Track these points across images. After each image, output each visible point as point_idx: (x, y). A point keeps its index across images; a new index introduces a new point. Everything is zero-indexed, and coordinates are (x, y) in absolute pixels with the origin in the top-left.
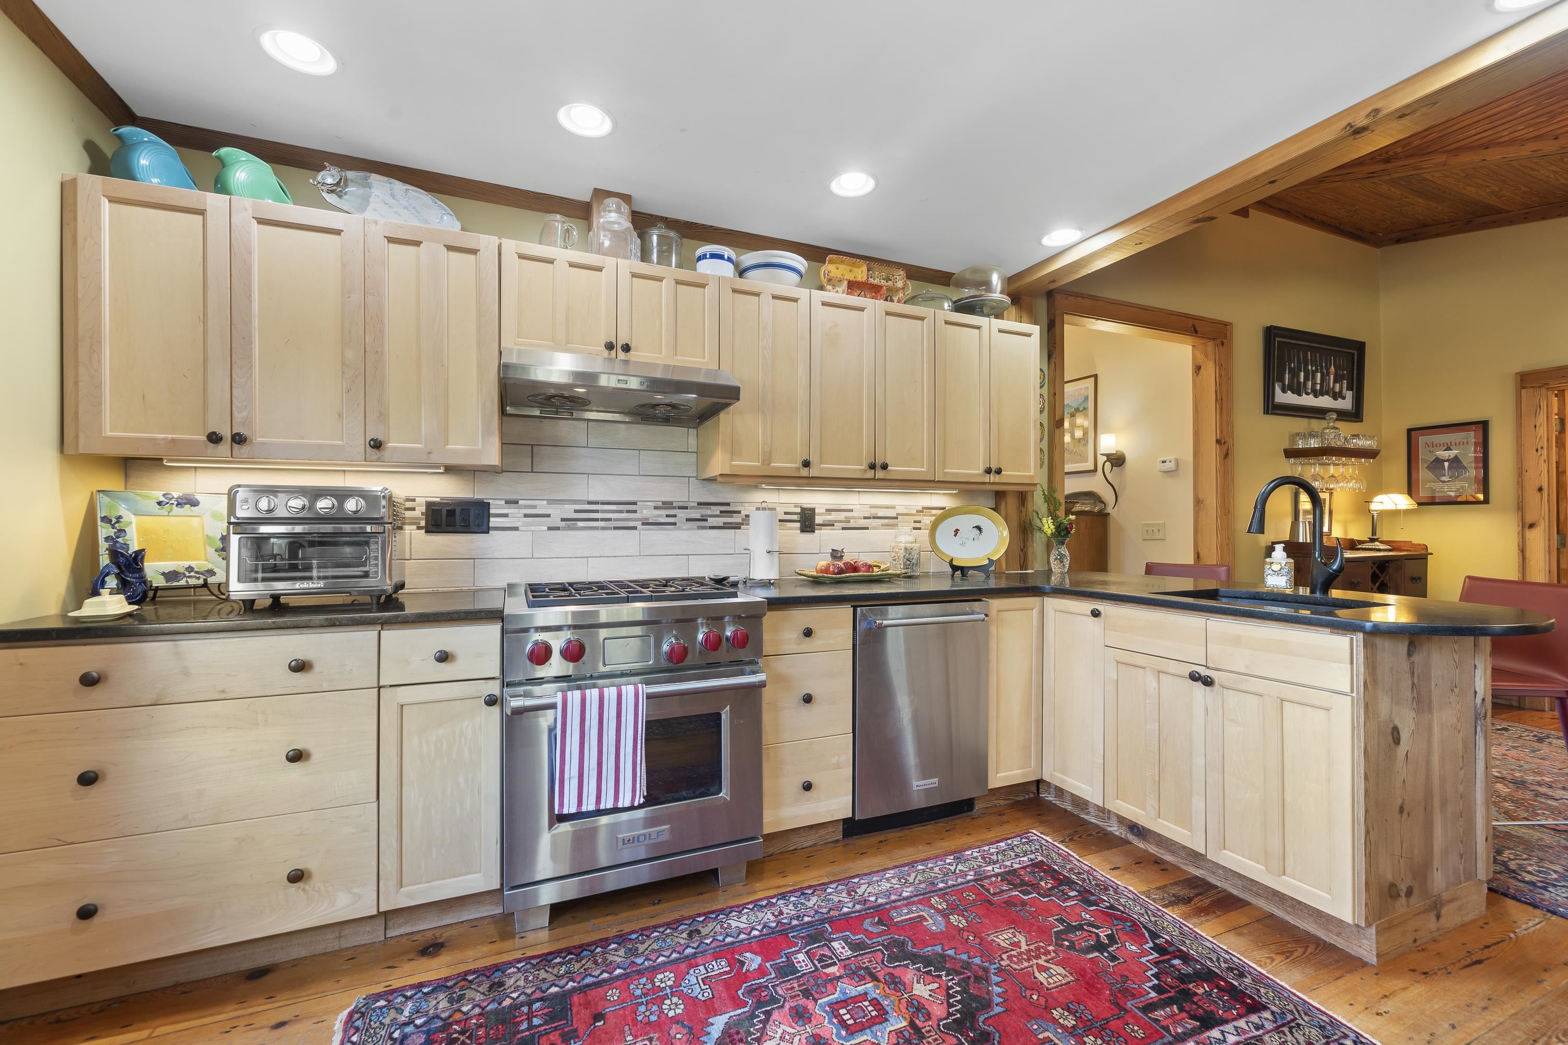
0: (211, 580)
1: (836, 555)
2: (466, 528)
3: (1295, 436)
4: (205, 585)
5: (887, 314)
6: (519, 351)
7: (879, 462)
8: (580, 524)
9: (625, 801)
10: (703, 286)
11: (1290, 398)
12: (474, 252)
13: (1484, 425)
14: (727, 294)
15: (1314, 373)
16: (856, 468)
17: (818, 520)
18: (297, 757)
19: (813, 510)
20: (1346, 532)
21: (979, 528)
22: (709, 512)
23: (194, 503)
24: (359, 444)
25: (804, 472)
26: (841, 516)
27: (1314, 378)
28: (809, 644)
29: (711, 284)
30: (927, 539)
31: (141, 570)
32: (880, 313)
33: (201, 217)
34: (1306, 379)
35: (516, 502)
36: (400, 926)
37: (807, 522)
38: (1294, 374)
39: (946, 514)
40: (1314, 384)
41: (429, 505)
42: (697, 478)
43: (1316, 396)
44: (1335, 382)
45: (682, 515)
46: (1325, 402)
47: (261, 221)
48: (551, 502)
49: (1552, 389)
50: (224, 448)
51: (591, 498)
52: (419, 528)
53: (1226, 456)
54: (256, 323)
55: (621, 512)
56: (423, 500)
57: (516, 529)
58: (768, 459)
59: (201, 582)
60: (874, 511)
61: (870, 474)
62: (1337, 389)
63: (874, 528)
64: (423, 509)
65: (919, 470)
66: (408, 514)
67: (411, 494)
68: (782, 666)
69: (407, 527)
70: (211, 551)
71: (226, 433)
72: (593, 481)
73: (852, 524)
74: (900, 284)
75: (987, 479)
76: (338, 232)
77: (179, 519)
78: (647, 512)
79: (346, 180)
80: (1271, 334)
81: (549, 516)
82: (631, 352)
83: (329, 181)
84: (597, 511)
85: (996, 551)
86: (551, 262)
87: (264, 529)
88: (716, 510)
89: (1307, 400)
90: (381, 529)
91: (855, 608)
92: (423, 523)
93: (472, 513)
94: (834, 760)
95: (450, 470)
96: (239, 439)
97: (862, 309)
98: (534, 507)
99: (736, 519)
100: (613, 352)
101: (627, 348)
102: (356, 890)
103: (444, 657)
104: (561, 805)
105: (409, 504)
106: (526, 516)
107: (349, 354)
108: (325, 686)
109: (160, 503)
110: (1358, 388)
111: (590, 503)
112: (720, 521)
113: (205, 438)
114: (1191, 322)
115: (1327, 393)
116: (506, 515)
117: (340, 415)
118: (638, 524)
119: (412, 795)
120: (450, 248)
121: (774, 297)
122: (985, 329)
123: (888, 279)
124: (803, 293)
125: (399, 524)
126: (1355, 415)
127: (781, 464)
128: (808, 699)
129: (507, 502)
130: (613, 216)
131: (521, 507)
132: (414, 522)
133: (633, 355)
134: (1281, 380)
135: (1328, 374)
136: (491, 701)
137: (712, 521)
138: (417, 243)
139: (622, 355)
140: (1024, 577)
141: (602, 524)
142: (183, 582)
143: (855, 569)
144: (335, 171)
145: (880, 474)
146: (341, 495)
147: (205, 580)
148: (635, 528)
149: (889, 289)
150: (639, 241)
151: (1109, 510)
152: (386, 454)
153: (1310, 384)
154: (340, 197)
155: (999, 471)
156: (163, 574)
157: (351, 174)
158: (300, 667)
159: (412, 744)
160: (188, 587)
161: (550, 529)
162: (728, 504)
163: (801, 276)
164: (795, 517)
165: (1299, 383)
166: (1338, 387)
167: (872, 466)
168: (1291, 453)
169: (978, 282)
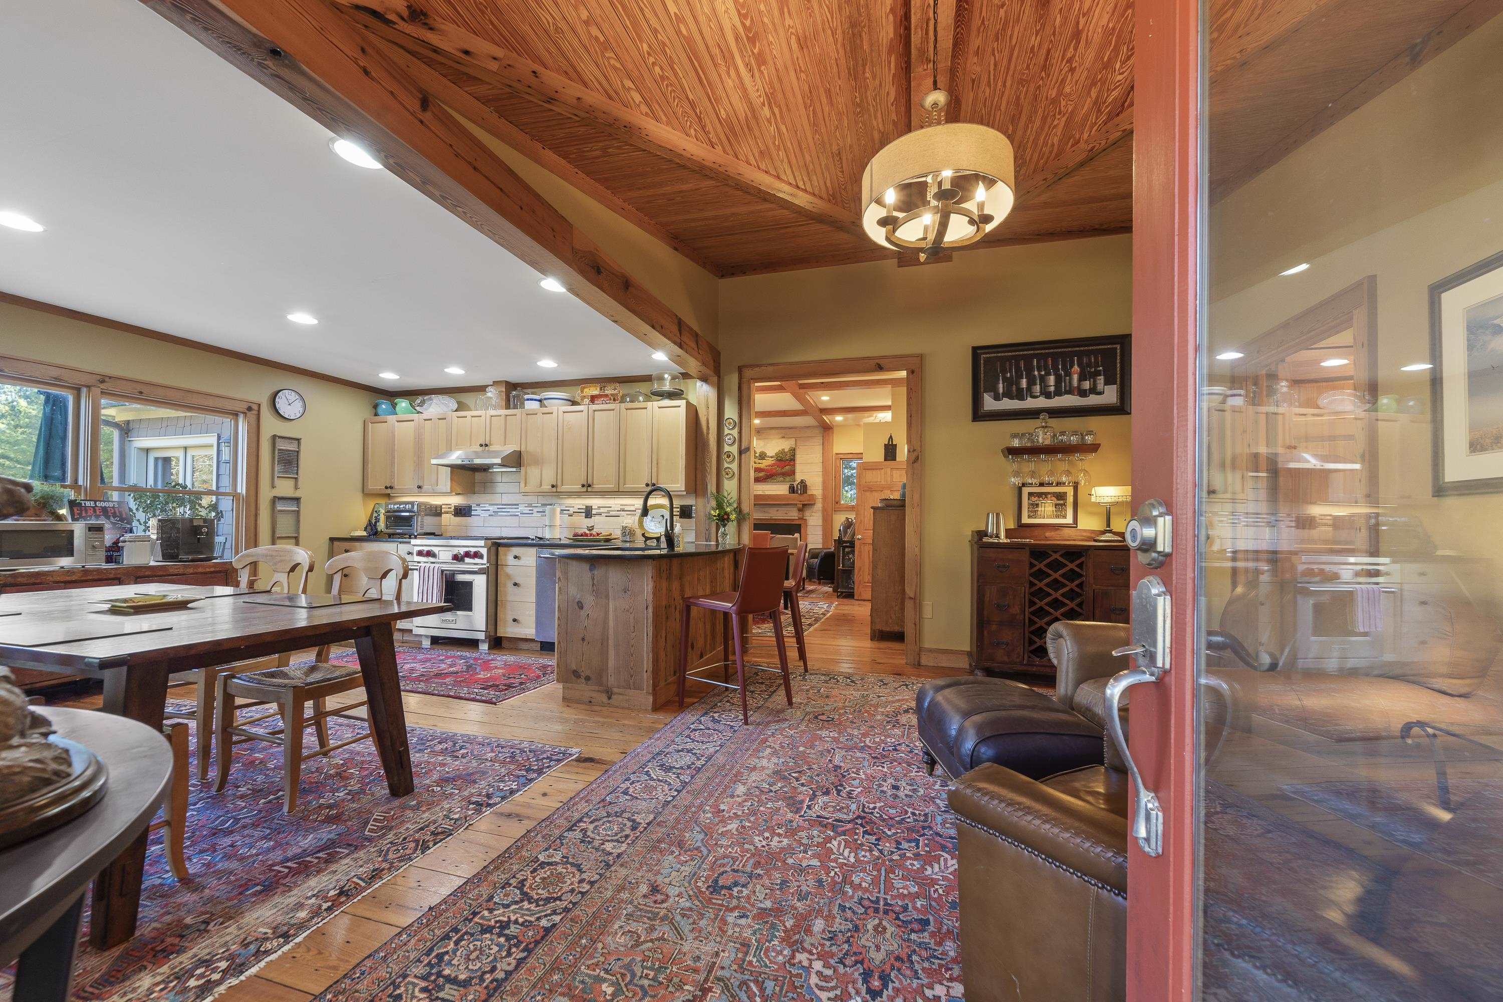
1: (589, 528)
2: (464, 515)
3: (1013, 437)
5: (594, 411)
7: (585, 484)
8: (500, 514)
10: (516, 415)
11: (1005, 403)
12: (445, 419)
15: (1044, 379)
16: (577, 487)
17: (594, 512)
19: (589, 506)
24: (416, 487)
25: (554, 490)
26: (606, 510)
27: (1045, 383)
28: (517, 562)
29: (518, 414)
32: (591, 412)
34: (1031, 385)
35: (477, 505)
37: (588, 512)
38: (1013, 383)
40: (1045, 388)
41: (451, 507)
43: (1049, 398)
44: (1082, 381)
45: (535, 510)
46: (1068, 399)
48: (489, 505)
50: (389, 490)
51: (501, 503)
56: (453, 505)
57: (484, 515)
58: (540, 485)
60: (623, 508)
61: (584, 489)
65: (611, 486)
68: (508, 570)
69: (447, 514)
72: (502, 495)
73: (612, 513)
76: (414, 421)
80: (976, 353)
81: (489, 510)
82: (490, 446)
83: (419, 402)
84: (504, 508)
86: (466, 417)
91: (538, 549)
92: (453, 513)
93: (467, 509)
94: (528, 613)
95: (450, 494)
96: (391, 487)
97: (582, 411)
98: (486, 507)
101: (487, 445)
106: (482, 510)
107: (415, 459)
110: (1121, 380)
113: (384, 487)
115: (1071, 391)
116: (478, 511)
121: (543, 414)
123: (614, 389)
126: (1120, 405)
127: (544, 487)
128: (515, 584)
130: (490, 394)
131: (481, 507)
132: (450, 513)
134: (993, 389)
135: (1069, 374)
148: (518, 515)
149: (612, 395)
152: (423, 490)
153: (1038, 389)
155: (654, 485)
157: (426, 397)
164: (582, 511)
165: (1021, 390)
166: (1086, 385)
167: (583, 486)
168: (1012, 452)
169: (661, 379)
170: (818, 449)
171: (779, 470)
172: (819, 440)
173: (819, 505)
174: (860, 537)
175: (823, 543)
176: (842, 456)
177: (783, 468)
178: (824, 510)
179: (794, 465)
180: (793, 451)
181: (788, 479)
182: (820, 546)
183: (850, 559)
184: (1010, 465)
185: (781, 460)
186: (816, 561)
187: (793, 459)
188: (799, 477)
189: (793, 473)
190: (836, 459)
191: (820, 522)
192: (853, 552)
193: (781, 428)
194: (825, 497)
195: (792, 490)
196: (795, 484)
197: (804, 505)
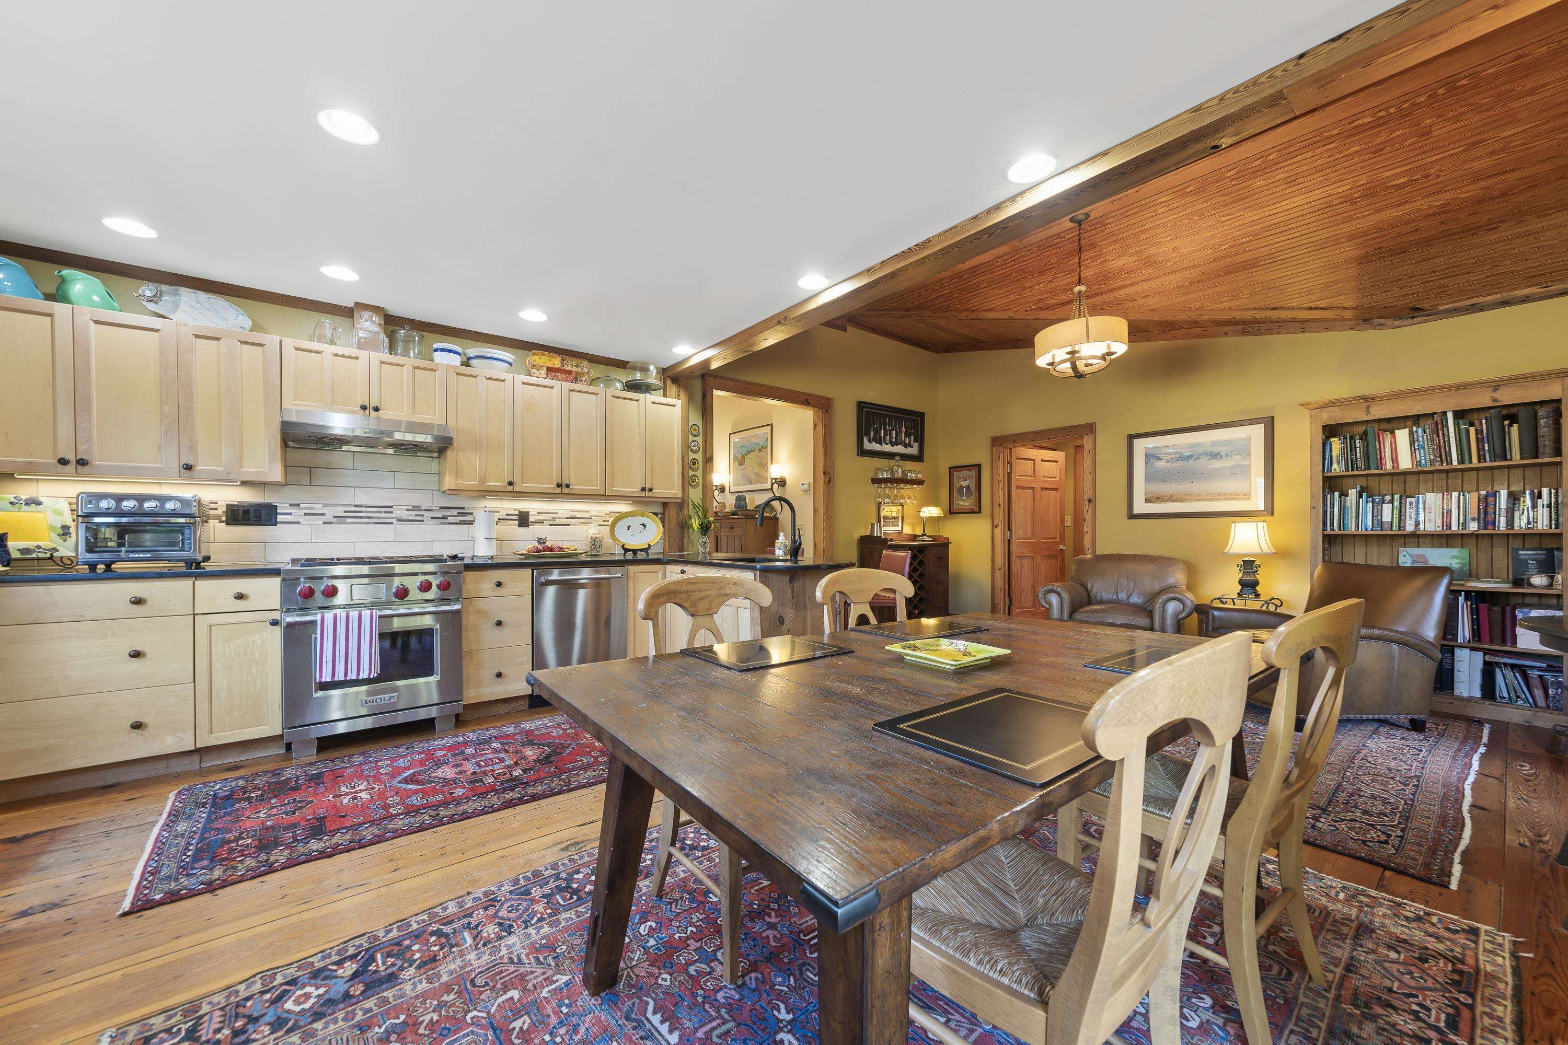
0: (55, 554)
1: (540, 541)
2: (258, 522)
3: (877, 470)
4: (51, 558)
5: (570, 390)
6: (298, 412)
7: (564, 482)
8: (348, 520)
9: (364, 675)
10: (435, 370)
11: (875, 446)
12: (262, 345)
13: (979, 466)
14: (452, 377)
15: (891, 431)
16: (549, 487)
17: (531, 519)
18: (136, 655)
19: (528, 513)
20: (914, 530)
21: (644, 525)
22: (449, 513)
23: (39, 503)
24: (175, 466)
25: (510, 488)
26: (550, 517)
27: (891, 434)
28: (499, 592)
29: (440, 369)
30: (608, 532)
31: (6, 546)
32: (565, 390)
33: (49, 318)
34: (885, 434)
35: (298, 505)
36: (211, 760)
37: (523, 520)
38: (877, 432)
39: (622, 516)
40: (891, 438)
41: (228, 506)
42: (439, 491)
43: (892, 445)
44: (906, 437)
45: (428, 515)
46: (899, 449)
47: (96, 322)
48: (325, 505)
49: (1006, 448)
50: (70, 468)
51: (356, 503)
52: (221, 522)
53: (830, 481)
54: (94, 388)
55: (381, 512)
56: (224, 504)
57: (298, 523)
58: (483, 479)
59: (48, 555)
60: (574, 514)
61: (558, 490)
62: (907, 441)
63: (574, 525)
64: (224, 509)
65: (596, 488)
66: (212, 512)
67: (214, 499)
68: (481, 604)
69: (211, 521)
70: (54, 536)
71: (71, 457)
72: (358, 491)
73: (557, 522)
74: (586, 370)
75: (643, 494)
76: (157, 331)
77: (27, 515)
78: (398, 513)
79: (161, 292)
80: (862, 406)
81: (324, 514)
82: (381, 412)
83: (148, 293)
84: (362, 512)
85: (654, 539)
86: (320, 353)
87: (97, 520)
88: (455, 512)
89: (886, 448)
90: (192, 521)
91: (533, 571)
92: (224, 519)
93: (263, 512)
94: (519, 660)
95: (244, 483)
96: (82, 463)
97: (552, 387)
98: (313, 509)
99: (469, 518)
100: (367, 412)
101: (376, 409)
102: (179, 735)
103: (240, 597)
104: (321, 677)
105: (212, 506)
106: (306, 514)
107: (166, 409)
108: (156, 614)
109: (12, 503)
110: (920, 440)
111: (356, 506)
112: (458, 519)
113: (55, 462)
114: (805, 397)
115: (900, 444)
116: (290, 514)
117: (160, 448)
118: (394, 521)
119: (218, 678)
120: (242, 342)
121: (487, 378)
122: (642, 402)
123: (578, 366)
124: (508, 377)
125: (205, 518)
126: (919, 458)
127: (492, 483)
128: (499, 623)
129: (291, 505)
130: (367, 325)
131: (302, 509)
132: (217, 518)
133: (383, 414)
134: (868, 434)
135: (901, 432)
136: (275, 623)
137: (451, 519)
138: (218, 339)
139: (373, 413)
140: (682, 556)
141: (366, 520)
142: (34, 555)
143: (551, 549)
144: (152, 286)
145: (565, 490)
146: (141, 499)
147: (52, 555)
148: (392, 523)
149: (577, 373)
150: (387, 340)
151: (778, 516)
152: (194, 473)
153: (888, 438)
154: (156, 303)
155: (651, 490)
156: (18, 550)
157: (164, 288)
158: (138, 601)
159: (218, 649)
160: (38, 559)
161: (324, 523)
162: (463, 508)
163: (511, 364)
164: (514, 517)
165: (880, 437)
166: (907, 440)
167: (559, 486)
168: (875, 481)
169: (644, 369)
184: (874, 489)
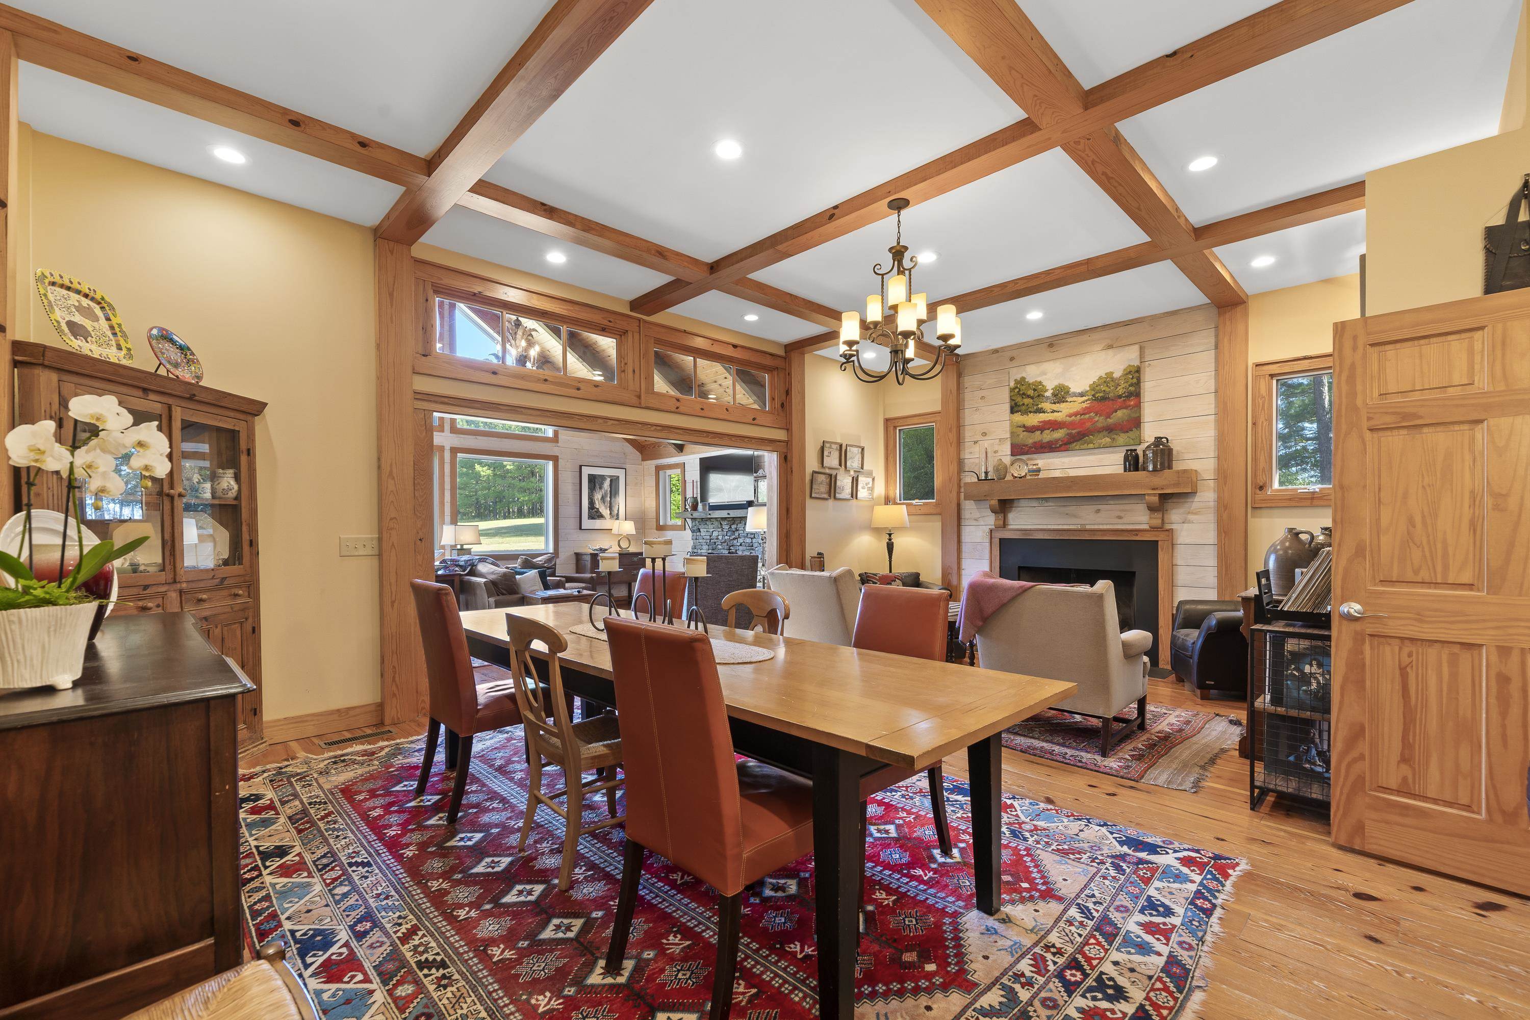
170: (1208, 358)
171: (1100, 421)
172: (1206, 339)
173: (1207, 496)
174: (1354, 608)
175: (1221, 589)
176: (1275, 369)
177: (1108, 416)
178: (1223, 507)
179: (1138, 405)
180: (1135, 375)
181: (1122, 438)
182: (1212, 595)
183: (1305, 679)
185: (1104, 399)
186: (1193, 637)
187: (1134, 394)
188: (1149, 433)
189: (1136, 423)
190: (1256, 378)
191: (1210, 536)
192: (1321, 653)
193: (1105, 327)
194: (1222, 476)
195: (1133, 462)
196: (1140, 450)
197: (1164, 497)
